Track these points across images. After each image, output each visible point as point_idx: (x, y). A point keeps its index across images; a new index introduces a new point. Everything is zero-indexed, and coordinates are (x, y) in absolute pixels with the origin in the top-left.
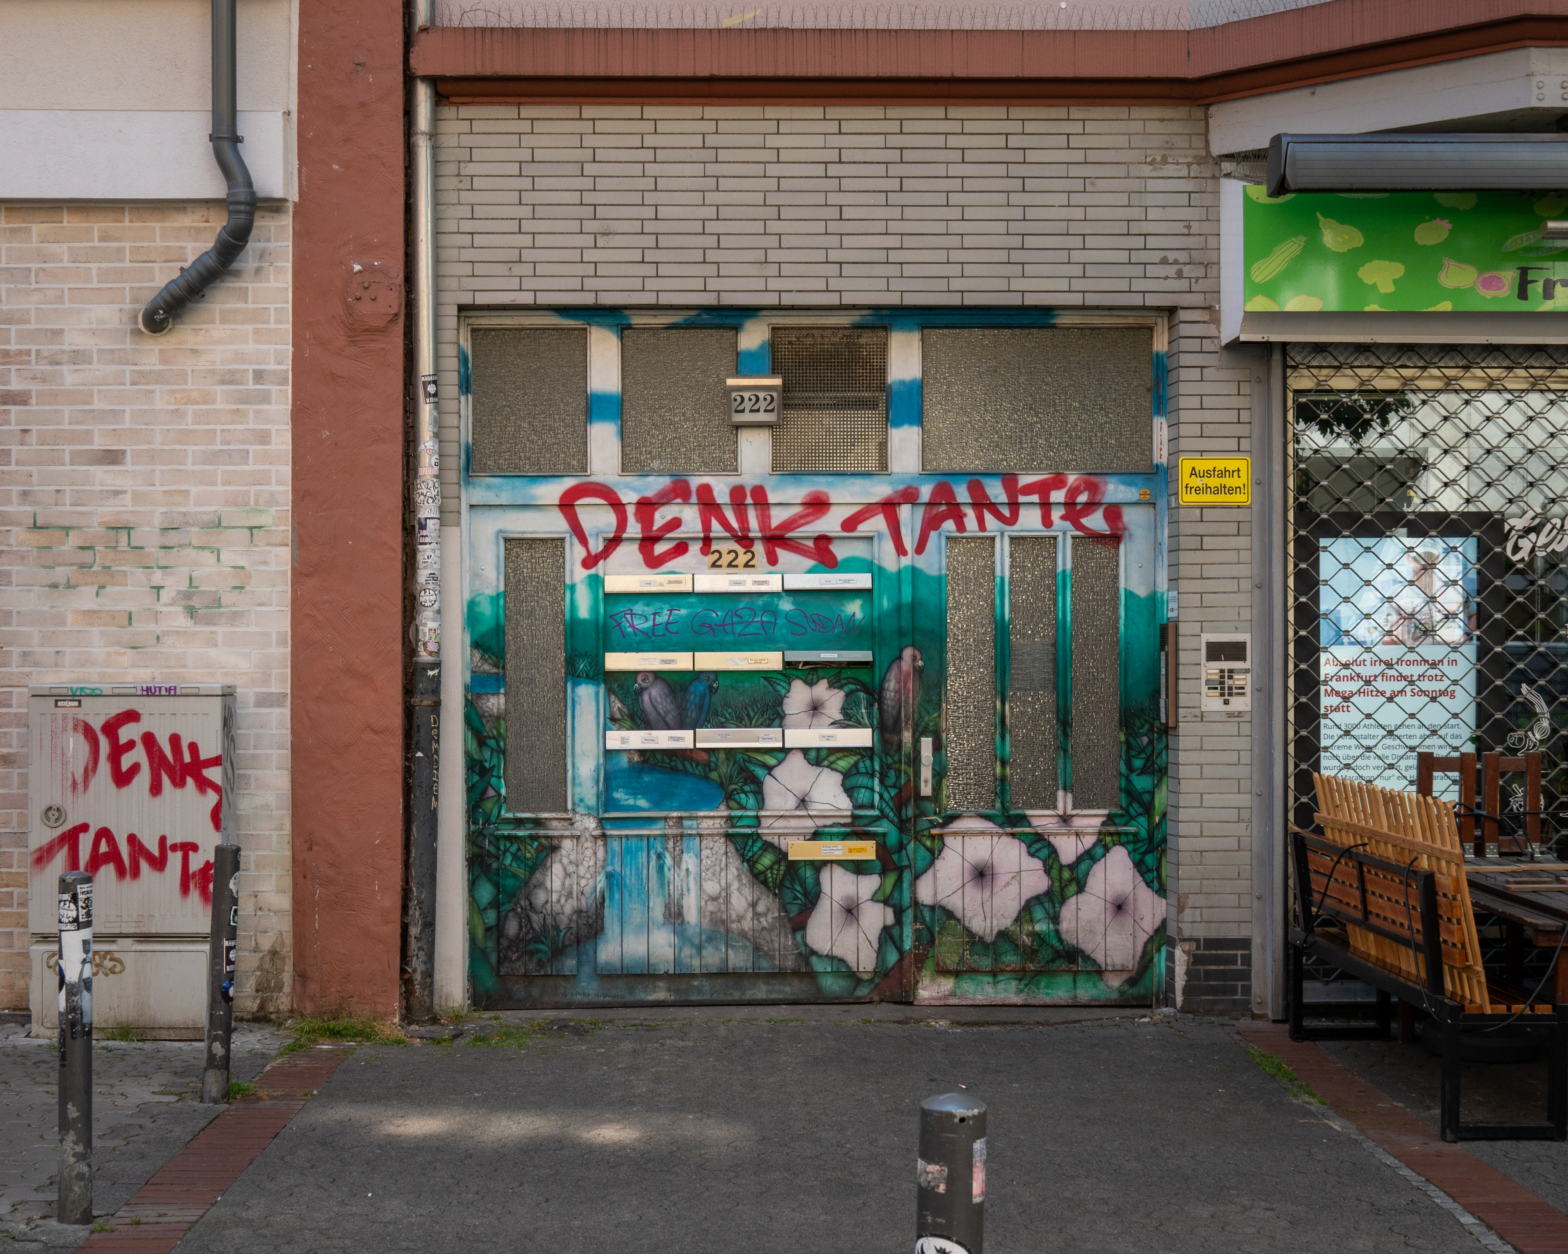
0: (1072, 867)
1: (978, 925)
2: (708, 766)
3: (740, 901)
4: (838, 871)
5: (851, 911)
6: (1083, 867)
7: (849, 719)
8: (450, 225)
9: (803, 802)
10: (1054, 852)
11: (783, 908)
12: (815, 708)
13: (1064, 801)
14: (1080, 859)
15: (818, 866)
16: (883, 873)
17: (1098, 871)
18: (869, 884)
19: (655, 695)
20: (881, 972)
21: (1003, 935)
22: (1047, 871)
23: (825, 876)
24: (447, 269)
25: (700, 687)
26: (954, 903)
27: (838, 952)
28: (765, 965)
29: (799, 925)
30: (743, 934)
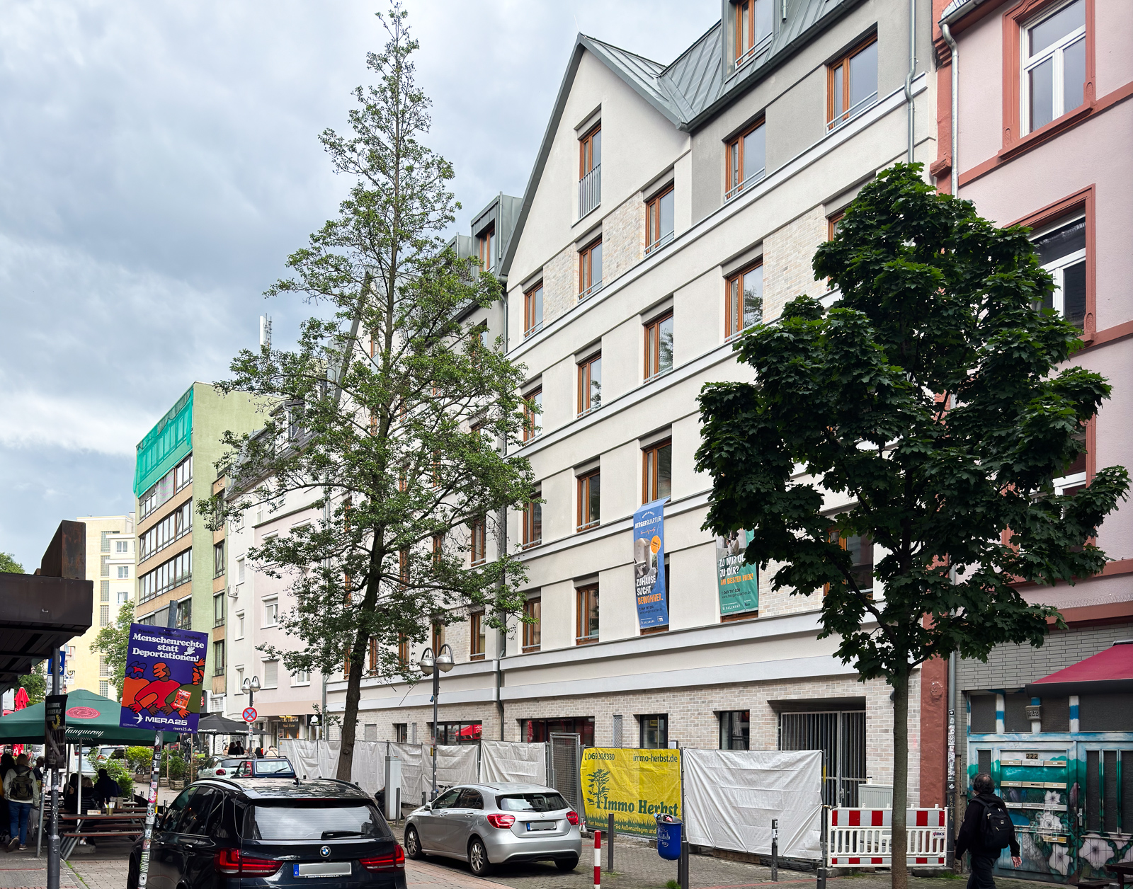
0: (1121, 850)
1: (1094, 865)
2: (1026, 814)
3: (1032, 851)
4: (1057, 846)
5: (1061, 857)
6: (1124, 851)
7: (1061, 802)
8: (959, 670)
9: (1050, 825)
10: (1115, 845)
11: (1043, 854)
12: (1053, 799)
13: (1119, 831)
14: (1123, 848)
15: (1052, 843)
16: (1069, 847)
17: (1128, 852)
18: (1065, 850)
19: (1013, 793)
20: (1069, 876)
21: (1101, 868)
22: (1114, 851)
23: (1054, 846)
24: (958, 681)
25: (1024, 791)
26: (1088, 858)
27: (1057, 868)
28: (1039, 870)
29: (1047, 860)
30: (1033, 860)
